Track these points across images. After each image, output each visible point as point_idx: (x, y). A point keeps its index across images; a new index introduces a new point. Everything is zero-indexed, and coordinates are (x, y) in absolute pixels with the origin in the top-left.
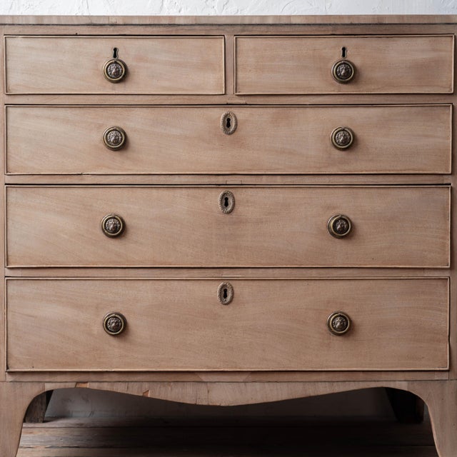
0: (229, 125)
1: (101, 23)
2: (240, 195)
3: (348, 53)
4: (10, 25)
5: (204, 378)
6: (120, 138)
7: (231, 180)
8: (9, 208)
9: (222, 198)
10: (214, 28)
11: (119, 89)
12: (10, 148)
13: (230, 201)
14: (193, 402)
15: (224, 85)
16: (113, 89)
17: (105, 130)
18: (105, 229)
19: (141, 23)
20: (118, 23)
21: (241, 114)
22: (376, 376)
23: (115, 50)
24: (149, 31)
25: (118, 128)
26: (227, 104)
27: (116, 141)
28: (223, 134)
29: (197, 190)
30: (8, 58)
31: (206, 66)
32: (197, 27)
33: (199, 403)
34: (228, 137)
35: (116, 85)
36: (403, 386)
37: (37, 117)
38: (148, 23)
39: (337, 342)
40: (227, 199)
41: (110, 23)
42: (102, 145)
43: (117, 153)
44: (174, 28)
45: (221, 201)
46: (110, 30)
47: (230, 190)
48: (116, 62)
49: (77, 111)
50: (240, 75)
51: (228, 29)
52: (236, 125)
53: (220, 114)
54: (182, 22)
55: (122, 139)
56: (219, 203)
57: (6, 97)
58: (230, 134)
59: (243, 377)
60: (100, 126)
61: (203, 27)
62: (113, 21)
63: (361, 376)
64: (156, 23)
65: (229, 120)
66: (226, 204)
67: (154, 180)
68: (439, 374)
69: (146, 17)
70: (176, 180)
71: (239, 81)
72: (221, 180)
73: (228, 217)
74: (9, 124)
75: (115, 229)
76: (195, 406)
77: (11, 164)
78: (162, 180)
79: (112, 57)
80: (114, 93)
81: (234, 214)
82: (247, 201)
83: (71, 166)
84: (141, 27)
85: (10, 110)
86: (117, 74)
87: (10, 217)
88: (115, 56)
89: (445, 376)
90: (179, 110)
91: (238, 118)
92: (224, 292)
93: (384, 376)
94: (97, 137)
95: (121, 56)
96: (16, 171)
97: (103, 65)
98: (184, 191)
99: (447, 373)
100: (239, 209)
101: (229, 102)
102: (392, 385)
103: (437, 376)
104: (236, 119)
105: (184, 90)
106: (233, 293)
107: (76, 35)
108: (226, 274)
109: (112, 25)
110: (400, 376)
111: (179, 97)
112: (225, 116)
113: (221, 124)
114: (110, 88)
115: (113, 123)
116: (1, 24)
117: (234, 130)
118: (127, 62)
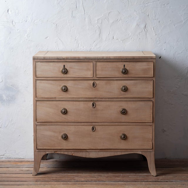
0: (94, 85)
1: (60, 58)
2: (97, 103)
3: (125, 66)
5: (88, 151)
7: (95, 99)
8: (37, 107)
9: (92, 104)
10: (90, 60)
11: (65, 76)
12: (37, 91)
13: (95, 105)
14: (85, 157)
15: (93, 75)
17: (62, 86)
18: (62, 112)
21: (97, 82)
22: (133, 150)
23: (64, 65)
24: (73, 60)
26: (94, 80)
27: (65, 89)
29: (86, 102)
30: (36, 68)
31: (88, 69)
32: (86, 60)
33: (87, 157)
34: (94, 88)
35: (65, 75)
36: (140, 153)
37: (44, 83)
39: (123, 141)
40: (94, 104)
42: (61, 90)
43: (65, 92)
44: (80, 60)
46: (63, 60)
47: (95, 102)
48: (64, 69)
49: (54, 81)
50: (97, 72)
51: (94, 60)
53: (92, 82)
54: (82, 58)
56: (91, 105)
57: (36, 78)
59: (98, 150)
60: (60, 85)
61: (87, 60)
62: (64, 58)
63: (129, 150)
64: (75, 58)
65: (94, 84)
66: (94, 106)
67: (75, 99)
68: (150, 150)
69: (72, 57)
70: (80, 99)
71: (97, 73)
72: (92, 99)
73: (94, 109)
74: (37, 85)
75: (64, 112)
76: (85, 158)
77: (37, 95)
78: (77, 99)
79: (63, 67)
81: (95, 108)
82: (99, 105)
83: (53, 96)
84: (71, 60)
85: (37, 81)
86: (65, 72)
87: (37, 109)
88: (64, 67)
89: (151, 150)
90: (81, 81)
92: (93, 129)
93: (135, 150)
94: (60, 88)
95: (66, 67)
96: (38, 97)
97: (61, 69)
98: (82, 102)
99: (152, 150)
100: (97, 107)
102: (137, 153)
103: (149, 150)
105: (82, 76)
106: (95, 128)
107: (54, 62)
108: (94, 124)
109: (63, 59)
110: (139, 150)
112: (93, 83)
113: (92, 84)
114: (63, 75)
115: (64, 85)
116: (34, 59)
117: (96, 86)
118: (67, 69)
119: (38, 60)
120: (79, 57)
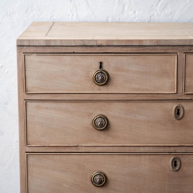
0: (178, 114)
1: (91, 45)
2: (185, 159)
4: (27, 46)
6: (104, 122)
7: (179, 150)
8: (29, 168)
9: (173, 161)
10: (170, 48)
11: (104, 90)
12: (29, 129)
13: (178, 163)
15: (176, 87)
16: (99, 90)
17: (93, 117)
18: (93, 181)
19: (119, 45)
20: (103, 45)
21: (187, 106)
23: (101, 63)
24: (125, 50)
25: (103, 115)
26: (178, 100)
27: (101, 125)
28: (175, 119)
29: (155, 156)
30: (26, 69)
31: (164, 74)
32: (158, 47)
34: (178, 121)
35: (102, 87)
37: (47, 108)
38: (124, 44)
40: (176, 162)
41: (98, 45)
42: (91, 127)
43: (102, 132)
44: (142, 48)
45: (172, 163)
46: (97, 50)
47: (178, 156)
48: (101, 72)
49: (75, 104)
50: (188, 80)
51: (180, 48)
52: (184, 113)
53: (173, 106)
54: (148, 44)
56: (170, 164)
57: (25, 95)
58: (179, 120)
60: (91, 114)
61: (162, 48)
62: (99, 43)
64: (130, 44)
65: (178, 110)
66: (175, 165)
67: (127, 150)
69: (122, 41)
70: (142, 149)
71: (187, 84)
72: (172, 149)
73: (176, 173)
74: (28, 113)
75: (101, 182)
77: (30, 139)
78: (132, 150)
79: (98, 68)
80: (100, 92)
81: (180, 172)
82: (190, 163)
83: (70, 141)
84: (118, 48)
85: (29, 104)
86: (102, 80)
87: (29, 174)
88: (101, 67)
90: (144, 104)
91: (185, 109)
94: (88, 122)
95: (105, 67)
96: (33, 144)
97: (93, 73)
98: (147, 157)
100: (184, 168)
101: (179, 98)
104: (183, 109)
107: (74, 53)
109: (99, 46)
111: (144, 95)
112: (176, 108)
113: (173, 112)
114: (97, 89)
115: (98, 112)
116: (20, 46)
117: (182, 117)
118: (110, 72)
119: (32, 50)
120: (140, 41)
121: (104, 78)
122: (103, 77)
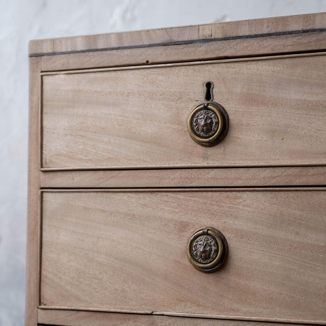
1: (186, 39)
4: (49, 54)
6: (214, 248)
11: (216, 157)
16: (205, 157)
17: (189, 235)
19: (254, 33)
20: (214, 36)
23: (209, 85)
25: (213, 229)
27: (206, 256)
30: (45, 110)
35: (211, 151)
37: (86, 209)
38: (265, 31)
41: (201, 38)
42: (186, 262)
43: (211, 277)
46: (201, 51)
55: (216, 251)
60: (183, 226)
62: (206, 33)
64: (280, 29)
69: (261, 21)
77: (47, 292)
79: (202, 99)
80: (205, 164)
84: (252, 41)
85: (48, 197)
86: (208, 128)
88: (208, 96)
95: (218, 97)
96: (52, 303)
107: (147, 63)
109: (204, 41)
114: (199, 156)
115: (206, 222)
116: (35, 56)
118: (229, 107)
119: (58, 62)
120: (307, 17)
121: (212, 122)
122: (209, 121)
